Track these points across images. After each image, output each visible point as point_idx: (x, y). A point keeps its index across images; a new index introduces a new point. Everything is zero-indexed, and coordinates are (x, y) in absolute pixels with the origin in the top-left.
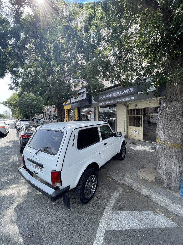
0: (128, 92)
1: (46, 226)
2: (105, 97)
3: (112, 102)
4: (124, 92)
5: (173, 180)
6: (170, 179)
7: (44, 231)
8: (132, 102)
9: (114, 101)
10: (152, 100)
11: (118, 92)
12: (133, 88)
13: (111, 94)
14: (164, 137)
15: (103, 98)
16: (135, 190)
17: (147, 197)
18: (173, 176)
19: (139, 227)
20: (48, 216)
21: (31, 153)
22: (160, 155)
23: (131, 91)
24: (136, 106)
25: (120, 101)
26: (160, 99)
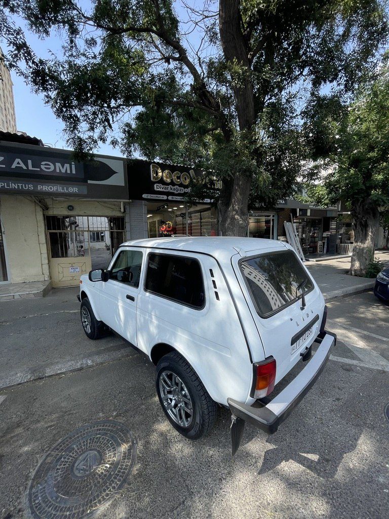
0: (58, 171)
1: (329, 399)
4: (43, 167)
7: (338, 399)
8: (62, 199)
9: (2, 185)
10: (111, 202)
11: (18, 160)
12: (73, 166)
20: (314, 400)
21: (291, 320)
23: (69, 172)
24: (70, 210)
25: (31, 187)
26: (124, 203)
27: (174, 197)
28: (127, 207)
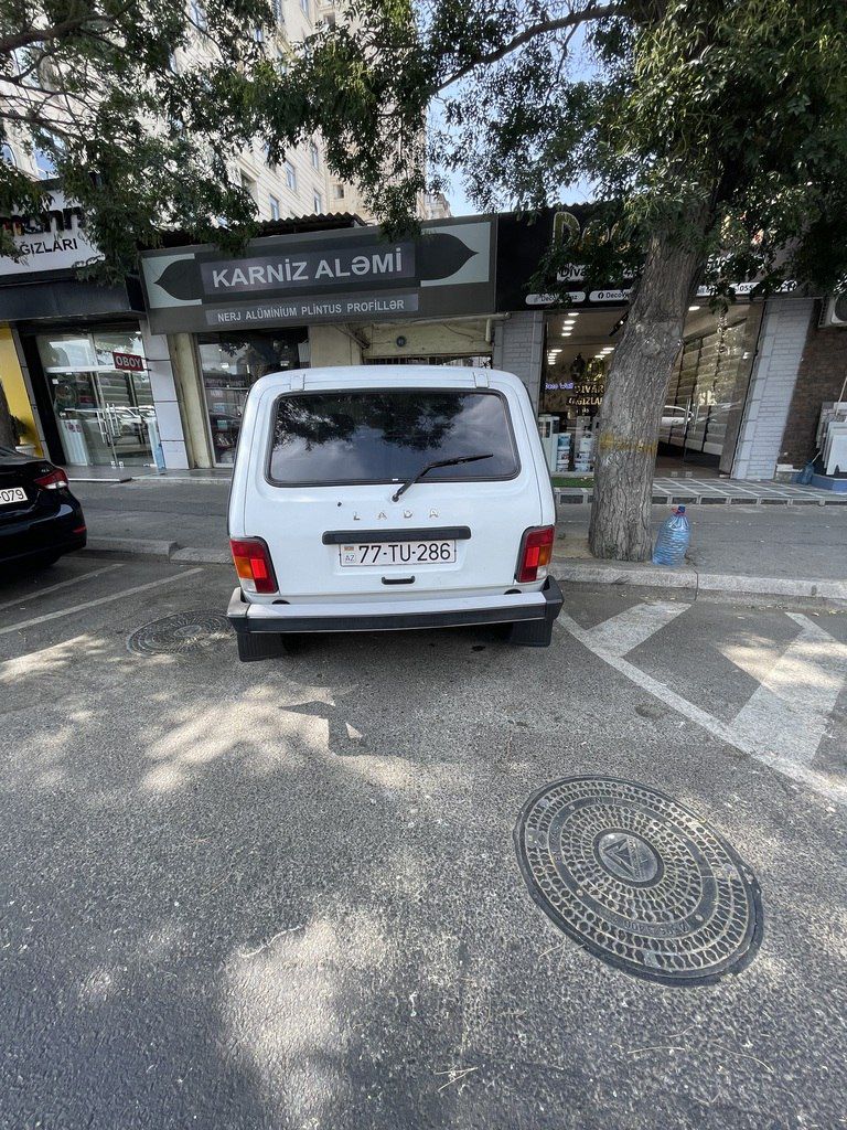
0: (375, 271)
2: (243, 279)
3: (293, 312)
4: (354, 268)
5: (640, 539)
6: (630, 536)
7: (522, 724)
8: (385, 325)
9: (304, 310)
10: (469, 321)
11: (323, 263)
12: (399, 256)
13: (280, 266)
14: (629, 427)
15: (235, 280)
16: (582, 583)
17: (618, 583)
18: (639, 527)
19: (654, 629)
22: (613, 482)
23: (391, 270)
24: (400, 345)
25: (337, 309)
26: (494, 322)
27: (605, 292)
28: (499, 330)
